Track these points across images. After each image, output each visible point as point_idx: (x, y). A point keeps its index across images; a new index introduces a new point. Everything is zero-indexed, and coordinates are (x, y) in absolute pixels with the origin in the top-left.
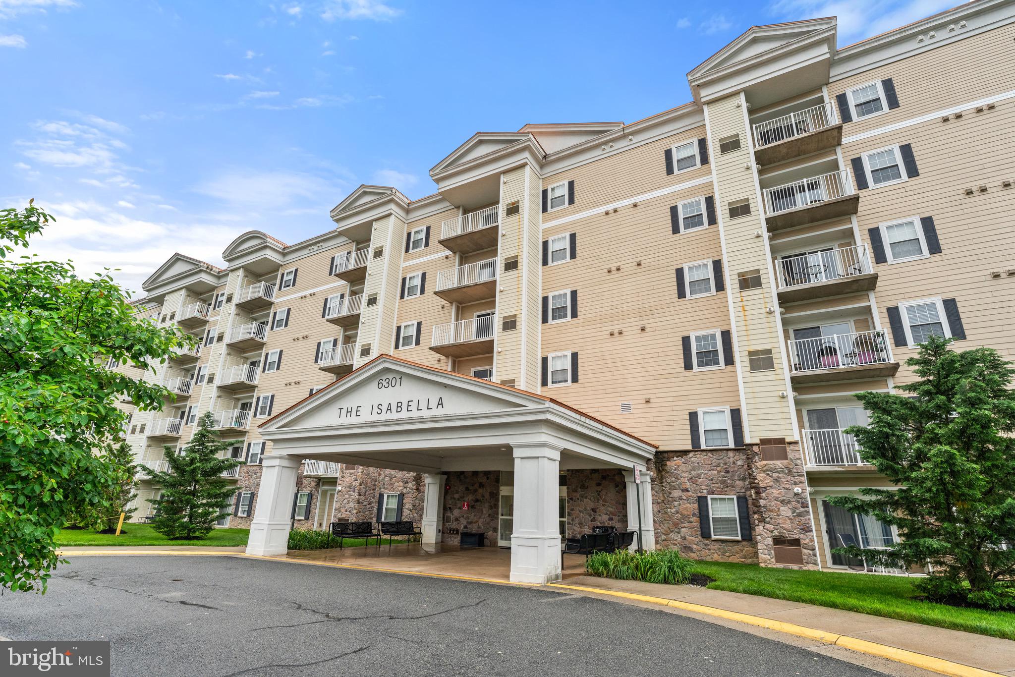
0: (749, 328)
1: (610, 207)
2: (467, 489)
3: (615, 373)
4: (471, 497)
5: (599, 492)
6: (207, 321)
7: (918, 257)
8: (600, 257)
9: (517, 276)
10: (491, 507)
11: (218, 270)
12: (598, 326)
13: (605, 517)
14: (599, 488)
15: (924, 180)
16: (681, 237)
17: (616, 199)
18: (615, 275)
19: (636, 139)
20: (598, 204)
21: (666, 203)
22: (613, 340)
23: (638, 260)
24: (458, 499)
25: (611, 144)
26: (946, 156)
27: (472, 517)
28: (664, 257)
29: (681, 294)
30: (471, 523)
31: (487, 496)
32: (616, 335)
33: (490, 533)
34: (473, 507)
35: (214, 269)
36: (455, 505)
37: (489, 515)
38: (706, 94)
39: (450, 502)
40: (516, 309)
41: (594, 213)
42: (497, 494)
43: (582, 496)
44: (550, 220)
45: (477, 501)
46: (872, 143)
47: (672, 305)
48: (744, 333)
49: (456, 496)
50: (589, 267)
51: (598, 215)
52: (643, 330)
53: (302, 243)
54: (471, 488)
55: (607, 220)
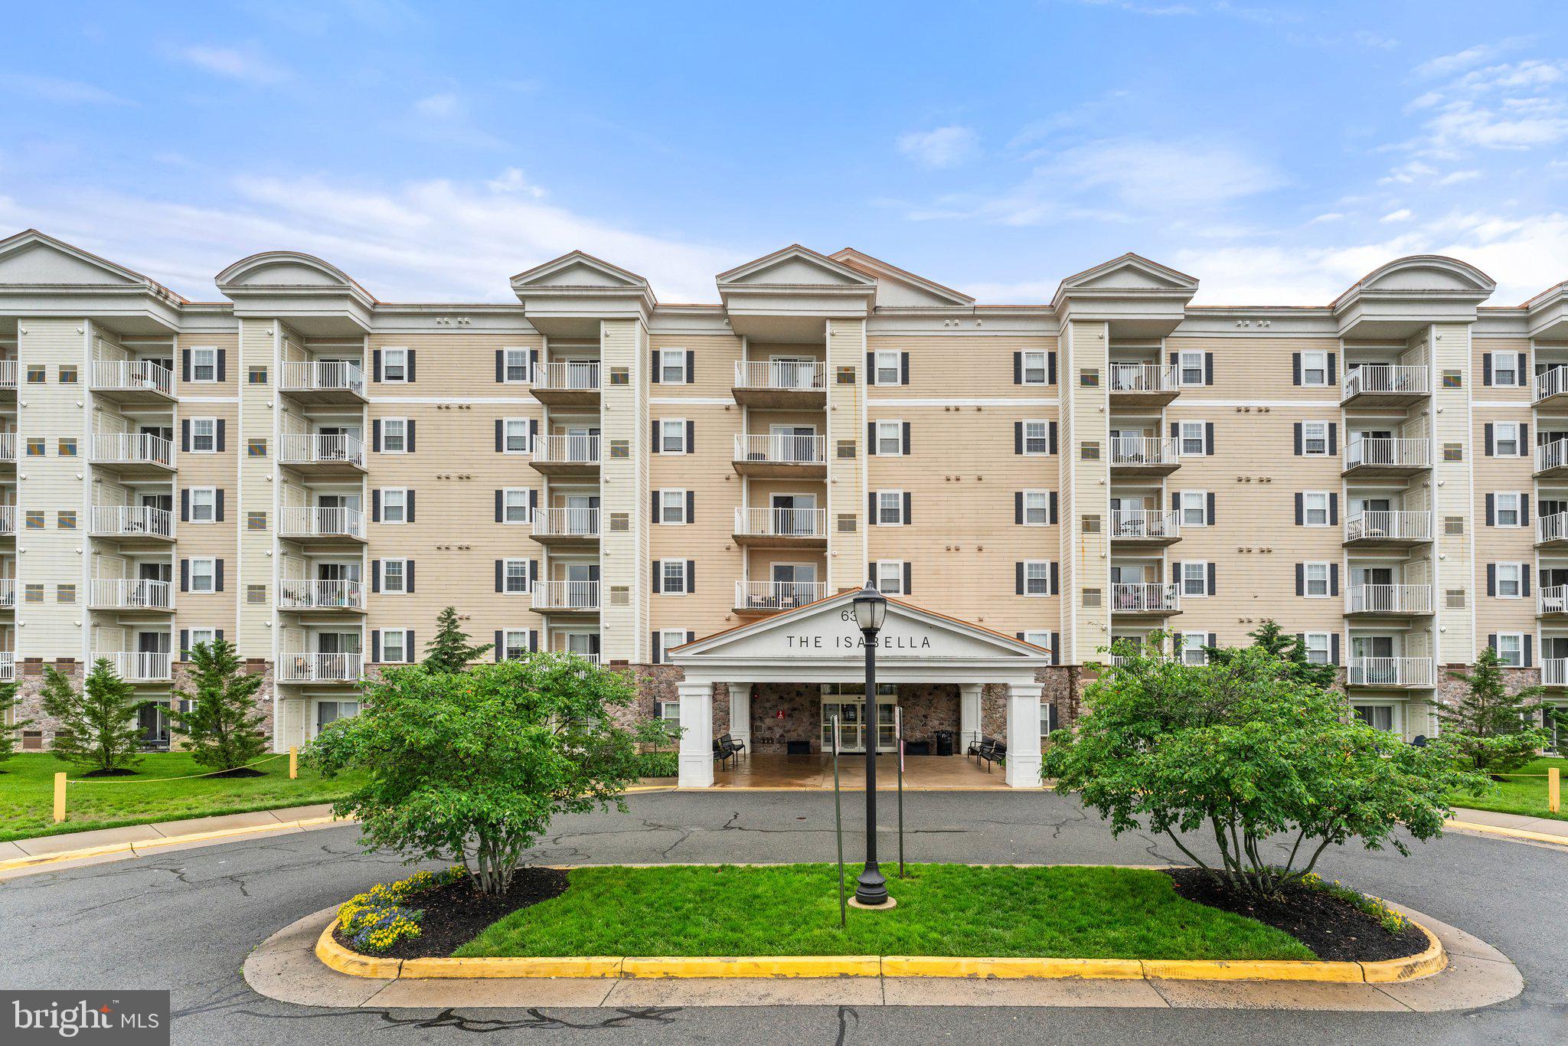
0: (1085, 567)
1: (952, 402)
2: (781, 698)
3: (950, 589)
4: (786, 706)
5: (930, 701)
6: (175, 402)
7: (1198, 525)
8: (939, 460)
9: (854, 467)
10: (812, 716)
11: (178, 300)
12: (933, 538)
13: (936, 723)
14: (930, 697)
15: (1217, 460)
16: (1024, 459)
17: (957, 395)
18: (953, 484)
19: (987, 326)
20: (935, 394)
21: (1011, 417)
22: (949, 555)
23: (979, 473)
24: (770, 708)
25: (957, 321)
26: (1233, 443)
27: (789, 725)
28: (1004, 477)
29: (1019, 520)
30: (789, 731)
31: (807, 704)
32: (953, 550)
33: (812, 741)
34: (790, 716)
35: (171, 296)
36: (767, 713)
37: (811, 723)
38: (1076, 310)
39: (760, 711)
40: (855, 507)
41: (933, 404)
42: (819, 702)
43: (914, 704)
44: (878, 397)
45: (794, 709)
46: (1188, 412)
47: (1009, 529)
48: (1081, 572)
49: (768, 705)
50: (925, 469)
51: (936, 408)
52: (980, 550)
53: (420, 306)
54: (785, 696)
55: (944, 417)
